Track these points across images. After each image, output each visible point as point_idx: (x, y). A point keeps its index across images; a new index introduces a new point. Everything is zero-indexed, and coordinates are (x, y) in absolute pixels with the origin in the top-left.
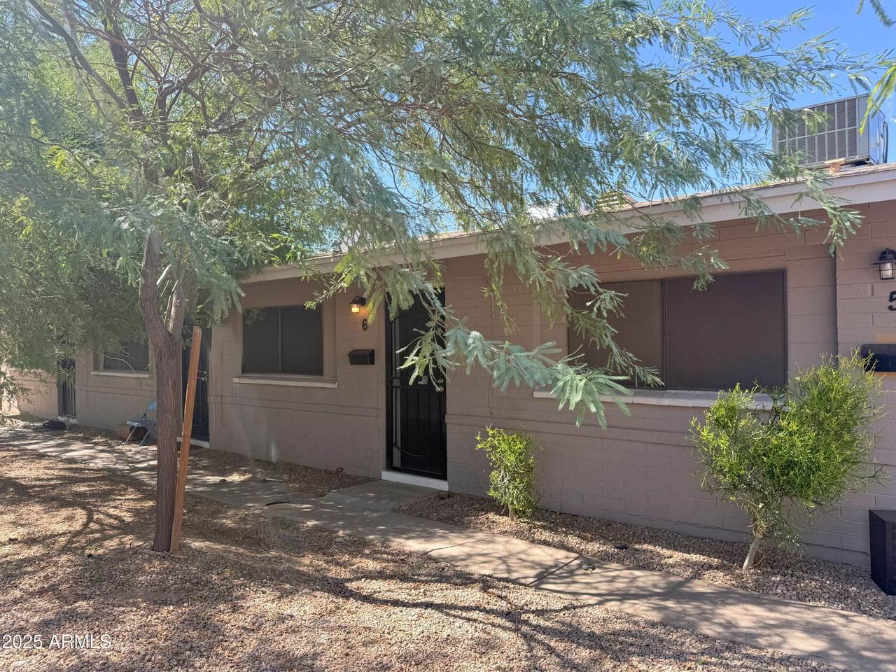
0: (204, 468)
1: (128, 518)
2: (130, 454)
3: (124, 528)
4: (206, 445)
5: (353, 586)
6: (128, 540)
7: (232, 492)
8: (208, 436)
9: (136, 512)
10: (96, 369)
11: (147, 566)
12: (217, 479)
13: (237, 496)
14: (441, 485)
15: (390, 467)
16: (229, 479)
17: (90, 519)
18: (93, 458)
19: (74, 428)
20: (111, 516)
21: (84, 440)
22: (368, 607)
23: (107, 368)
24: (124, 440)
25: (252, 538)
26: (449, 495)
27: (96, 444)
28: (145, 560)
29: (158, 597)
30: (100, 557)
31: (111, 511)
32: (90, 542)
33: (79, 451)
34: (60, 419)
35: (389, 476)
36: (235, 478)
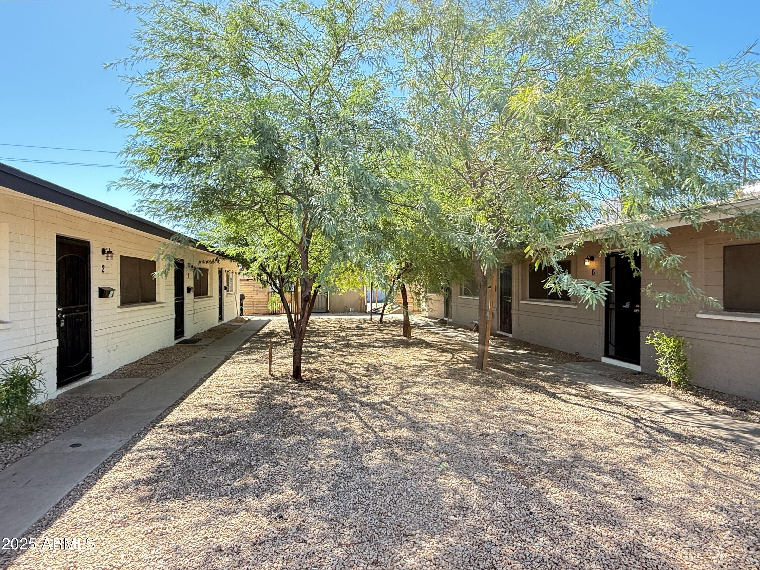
0: (507, 346)
1: (468, 359)
2: (473, 337)
3: (465, 362)
4: (510, 336)
5: (559, 396)
6: (466, 365)
7: (517, 357)
8: (511, 331)
9: (471, 358)
10: (461, 295)
11: (472, 374)
12: (512, 351)
13: (518, 358)
14: (637, 368)
15: (607, 355)
16: (517, 352)
17: (453, 357)
18: (457, 336)
19: (450, 324)
20: (461, 357)
21: (455, 329)
22: (563, 403)
23: (465, 294)
24: (471, 330)
25: (521, 373)
26: (640, 373)
27: (459, 331)
28: (472, 372)
29: (476, 382)
30: (456, 369)
31: (463, 356)
32: (453, 364)
33: (451, 333)
34: (445, 319)
35: (605, 360)
36: (521, 352)
